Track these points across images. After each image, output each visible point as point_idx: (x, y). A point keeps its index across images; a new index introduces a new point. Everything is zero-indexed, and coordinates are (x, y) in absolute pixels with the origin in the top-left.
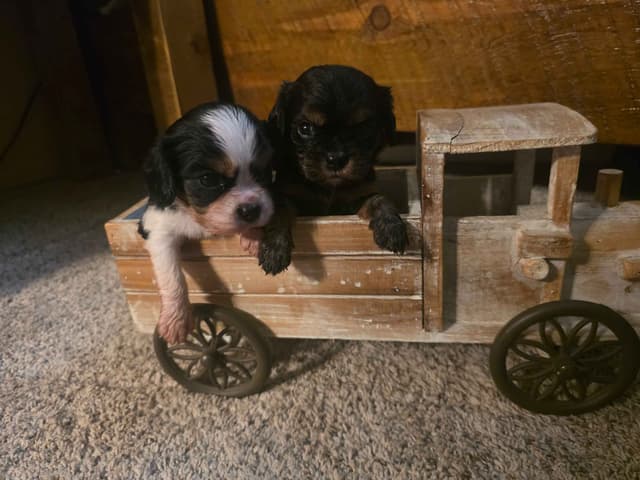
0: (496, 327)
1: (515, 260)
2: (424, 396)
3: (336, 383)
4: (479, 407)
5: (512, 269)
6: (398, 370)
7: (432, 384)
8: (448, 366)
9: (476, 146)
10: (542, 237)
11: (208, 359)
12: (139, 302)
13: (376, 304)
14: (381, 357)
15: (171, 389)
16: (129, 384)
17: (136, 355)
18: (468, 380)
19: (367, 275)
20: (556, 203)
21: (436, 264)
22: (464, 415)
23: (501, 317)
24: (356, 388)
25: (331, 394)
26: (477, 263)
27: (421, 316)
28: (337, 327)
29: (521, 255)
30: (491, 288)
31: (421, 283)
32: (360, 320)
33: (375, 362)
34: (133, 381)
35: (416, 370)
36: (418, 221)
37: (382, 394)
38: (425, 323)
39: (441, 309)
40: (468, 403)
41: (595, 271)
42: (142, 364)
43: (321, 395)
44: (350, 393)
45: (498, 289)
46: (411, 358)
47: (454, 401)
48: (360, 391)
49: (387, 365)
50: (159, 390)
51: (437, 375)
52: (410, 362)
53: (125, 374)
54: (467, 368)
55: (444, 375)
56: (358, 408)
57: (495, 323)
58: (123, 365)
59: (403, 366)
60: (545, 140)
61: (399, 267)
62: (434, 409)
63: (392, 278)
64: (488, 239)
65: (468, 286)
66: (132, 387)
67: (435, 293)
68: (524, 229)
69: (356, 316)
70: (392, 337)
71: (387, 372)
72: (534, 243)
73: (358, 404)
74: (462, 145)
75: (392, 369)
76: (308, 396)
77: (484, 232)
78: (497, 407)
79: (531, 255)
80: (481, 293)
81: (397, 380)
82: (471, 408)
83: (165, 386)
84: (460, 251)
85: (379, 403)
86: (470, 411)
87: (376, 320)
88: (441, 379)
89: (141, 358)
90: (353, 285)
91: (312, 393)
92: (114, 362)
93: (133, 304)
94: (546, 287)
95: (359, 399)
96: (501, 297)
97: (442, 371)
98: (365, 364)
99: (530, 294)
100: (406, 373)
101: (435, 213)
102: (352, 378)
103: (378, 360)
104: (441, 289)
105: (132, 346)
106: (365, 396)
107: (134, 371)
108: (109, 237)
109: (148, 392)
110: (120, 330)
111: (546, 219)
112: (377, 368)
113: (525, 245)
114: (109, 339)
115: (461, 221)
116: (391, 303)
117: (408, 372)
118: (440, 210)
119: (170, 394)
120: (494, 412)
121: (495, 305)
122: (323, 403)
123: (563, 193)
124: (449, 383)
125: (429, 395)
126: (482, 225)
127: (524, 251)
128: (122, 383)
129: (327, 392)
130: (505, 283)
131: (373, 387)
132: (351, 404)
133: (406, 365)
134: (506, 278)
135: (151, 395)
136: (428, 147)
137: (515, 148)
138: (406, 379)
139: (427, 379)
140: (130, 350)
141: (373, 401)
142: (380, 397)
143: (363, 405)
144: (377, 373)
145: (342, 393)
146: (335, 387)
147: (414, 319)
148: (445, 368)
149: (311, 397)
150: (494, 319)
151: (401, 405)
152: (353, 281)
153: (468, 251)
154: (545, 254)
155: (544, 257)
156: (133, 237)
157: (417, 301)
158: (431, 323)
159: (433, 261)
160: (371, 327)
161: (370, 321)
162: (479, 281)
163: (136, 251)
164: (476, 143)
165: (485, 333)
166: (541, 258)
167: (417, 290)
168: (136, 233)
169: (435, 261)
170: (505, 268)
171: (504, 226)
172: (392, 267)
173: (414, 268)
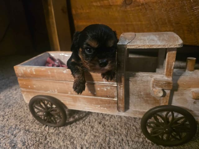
0: (144, 112)
5: (150, 92)
9: (136, 46)
10: (161, 81)
12: (25, 93)
13: (102, 100)
19: (98, 90)
20: (167, 69)
21: (122, 88)
23: (146, 108)
26: (138, 89)
27: (117, 106)
28: (88, 107)
29: (153, 87)
30: (143, 98)
31: (116, 94)
32: (96, 105)
38: (118, 108)
39: (124, 104)
41: (182, 94)
45: (145, 99)
57: (144, 110)
61: (109, 88)
63: (107, 92)
64: (142, 80)
65: (135, 96)
67: (122, 99)
68: (155, 77)
70: (108, 112)
72: (158, 83)
74: (130, 46)
77: (140, 78)
79: (157, 87)
80: (139, 100)
84: (132, 84)
87: (101, 106)
90: (93, 93)
94: (163, 99)
96: (146, 102)
99: (157, 101)
104: (124, 97)
108: (15, 71)
111: (164, 74)
113: (155, 83)
116: (106, 101)
121: (144, 104)
123: (169, 66)
126: (139, 75)
127: (154, 86)
130: (148, 97)
134: (148, 95)
137: (151, 48)
147: (114, 107)
150: (144, 109)
153: (134, 84)
154: (162, 88)
155: (162, 89)
156: (22, 71)
157: (116, 101)
158: (120, 109)
159: (121, 87)
160: (100, 108)
161: (99, 106)
162: (138, 95)
163: (23, 76)
164: (136, 45)
165: (140, 114)
166: (160, 89)
167: (115, 97)
168: (23, 70)
169: (122, 87)
170: (148, 91)
171: (148, 76)
172: (107, 88)
173: (114, 89)
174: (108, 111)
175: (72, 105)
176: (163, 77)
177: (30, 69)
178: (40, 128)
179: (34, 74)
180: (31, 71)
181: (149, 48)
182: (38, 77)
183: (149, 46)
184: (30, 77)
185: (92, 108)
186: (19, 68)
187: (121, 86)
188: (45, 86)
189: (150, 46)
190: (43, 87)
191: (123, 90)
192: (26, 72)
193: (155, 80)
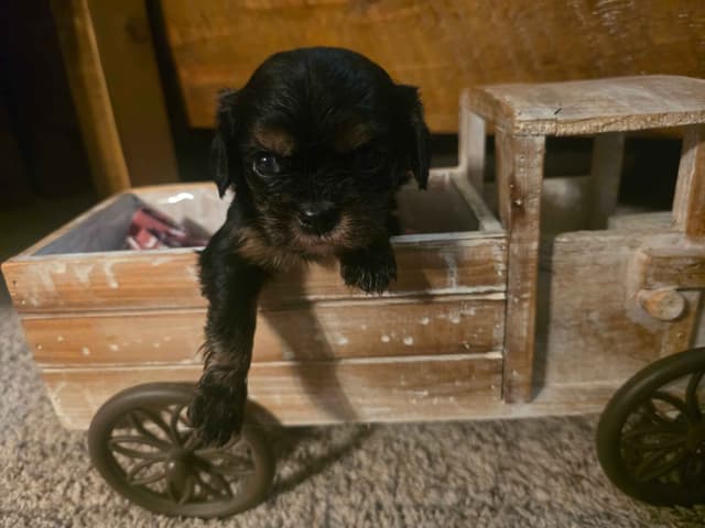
1: (631, 294)
2: (472, 493)
3: (343, 482)
4: (549, 503)
5: (627, 307)
6: (429, 455)
7: (478, 472)
8: (496, 445)
9: (595, 124)
10: (675, 258)
11: (176, 466)
12: (63, 384)
13: (435, 368)
14: (401, 436)
15: (96, 510)
16: (32, 505)
17: (44, 456)
18: (527, 464)
19: (423, 326)
20: (693, 208)
21: (526, 305)
22: (533, 519)
24: (372, 489)
25: (337, 501)
26: (578, 301)
27: (500, 382)
28: (374, 406)
29: (646, 286)
30: (596, 334)
31: (502, 335)
32: (410, 392)
33: (395, 445)
34: (39, 498)
35: (454, 453)
36: (503, 241)
37: (410, 495)
39: (530, 370)
40: (532, 499)
42: (54, 470)
43: (323, 504)
44: (364, 496)
45: (606, 335)
46: (445, 436)
47: (514, 498)
48: (379, 492)
49: (411, 448)
50: (77, 512)
51: (483, 460)
52: (443, 441)
53: (26, 488)
54: (522, 444)
55: (493, 459)
56: (378, 520)
58: (24, 473)
59: (434, 448)
61: (472, 312)
62: (489, 514)
63: (461, 330)
64: (595, 264)
65: (564, 332)
66: (38, 507)
67: (522, 349)
68: (646, 248)
69: (405, 388)
71: (413, 458)
72: (663, 267)
73: (378, 515)
74: (573, 122)
75: (421, 454)
76: (304, 508)
77: (590, 255)
78: (574, 502)
79: (659, 284)
80: (581, 343)
81: (430, 470)
82: (539, 507)
83: (87, 504)
84: (555, 284)
85: (409, 510)
86: (537, 511)
88: (491, 464)
89: (52, 460)
90: (402, 341)
91: (309, 501)
92: (12, 469)
93: (53, 387)
94: (672, 329)
95: (379, 506)
96: (608, 346)
97: (491, 453)
98: (381, 449)
99: (648, 339)
100: (440, 460)
101: (529, 228)
102: (365, 473)
103: (398, 441)
104: (531, 341)
105: (41, 442)
106: (387, 501)
107: (41, 481)
108: (9, 284)
109: (60, 516)
110: (25, 416)
111: (677, 232)
112: (398, 454)
113: (652, 271)
114: (7, 432)
115: (558, 239)
116: (457, 366)
117: (443, 455)
118: (536, 224)
119: (95, 518)
120: (572, 510)
121: (600, 359)
122: (327, 517)
124: (502, 469)
125: (477, 491)
126: (588, 244)
127: (650, 280)
128: (22, 503)
129: (331, 497)
130: (620, 329)
131: (396, 483)
132: (368, 517)
133: (437, 445)
134: (617, 320)
135: (65, 522)
136: (522, 126)
138: (441, 469)
139: (470, 466)
140: (36, 448)
141: (399, 508)
142: (408, 501)
143: (387, 516)
144: (400, 461)
145: (353, 498)
146: (343, 489)
147: (489, 387)
148: (491, 447)
149: (308, 508)
151: (442, 512)
152: (401, 336)
153: (565, 283)
154: (679, 282)
155: (677, 287)
156: (48, 282)
157: (496, 361)
158: (515, 390)
159: (521, 301)
160: (424, 403)
161: (426, 393)
162: (580, 326)
163: (53, 306)
164: (594, 119)
165: (589, 400)
166: (671, 288)
167: (497, 344)
168: (54, 277)
169: (525, 300)
170: (616, 305)
171: (619, 243)
172: (462, 311)
173: (492, 311)
174: (462, 410)
176: (675, 242)
177: (89, 269)
179: (113, 290)
180: (97, 276)
181: (645, 127)
182: (130, 303)
183: (646, 121)
184: (91, 304)
185: (389, 405)
186: (33, 268)
187: (525, 296)
188: (167, 339)
189: (649, 119)
190: (157, 345)
191: (530, 313)
192: (69, 285)
193: (653, 258)
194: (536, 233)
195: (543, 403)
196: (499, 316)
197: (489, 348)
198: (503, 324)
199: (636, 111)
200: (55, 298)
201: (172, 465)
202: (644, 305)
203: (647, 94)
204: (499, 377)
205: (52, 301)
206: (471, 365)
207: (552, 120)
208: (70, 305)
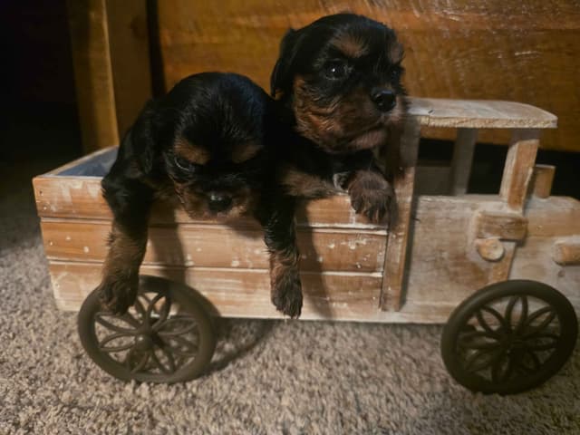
0: (447, 308)
1: (470, 241)
5: (467, 250)
9: (453, 121)
10: (500, 217)
12: (64, 274)
13: (335, 281)
19: (330, 250)
20: (513, 186)
21: (400, 240)
23: (455, 298)
26: (435, 243)
27: (379, 294)
29: (480, 236)
30: (446, 268)
31: (383, 260)
32: (317, 298)
38: (383, 303)
39: (400, 287)
41: (535, 254)
45: (452, 269)
57: (445, 304)
60: (516, 121)
61: (364, 242)
63: (355, 254)
64: (448, 218)
65: (424, 265)
67: (395, 271)
68: (481, 209)
69: (313, 293)
70: (349, 317)
72: (492, 223)
74: (440, 119)
79: (489, 234)
80: (435, 273)
87: (333, 298)
90: (315, 260)
94: (496, 268)
96: (454, 278)
99: (480, 275)
101: (406, 187)
104: (402, 266)
111: (503, 201)
113: (485, 225)
115: (424, 198)
116: (351, 280)
118: (411, 185)
121: (447, 286)
123: (520, 177)
126: (444, 204)
127: (483, 231)
130: (458, 264)
134: (460, 258)
147: (372, 298)
150: (445, 300)
152: (315, 256)
153: (427, 229)
154: (501, 235)
155: (500, 237)
156: (66, 195)
157: (378, 278)
158: (388, 302)
159: (398, 237)
160: (326, 306)
161: (327, 299)
162: (435, 261)
163: (67, 213)
164: (453, 118)
165: (438, 313)
166: (496, 238)
167: (379, 267)
168: (72, 191)
169: (400, 236)
170: (460, 249)
171: (464, 206)
172: (357, 241)
173: (378, 243)
174: (351, 314)
175: (238, 304)
176: (501, 207)
178: (115, 391)
184: (96, 214)
186: (57, 183)
187: (400, 234)
191: (402, 246)
192: (82, 198)
193: (485, 216)
194: (411, 191)
195: (406, 312)
196: (382, 246)
197: (373, 270)
198: (384, 252)
199: (480, 116)
200: (70, 207)
201: (141, 339)
202: (479, 249)
203: (489, 108)
204: (379, 291)
205: (67, 209)
206: (360, 280)
207: (426, 116)
208: (80, 213)
